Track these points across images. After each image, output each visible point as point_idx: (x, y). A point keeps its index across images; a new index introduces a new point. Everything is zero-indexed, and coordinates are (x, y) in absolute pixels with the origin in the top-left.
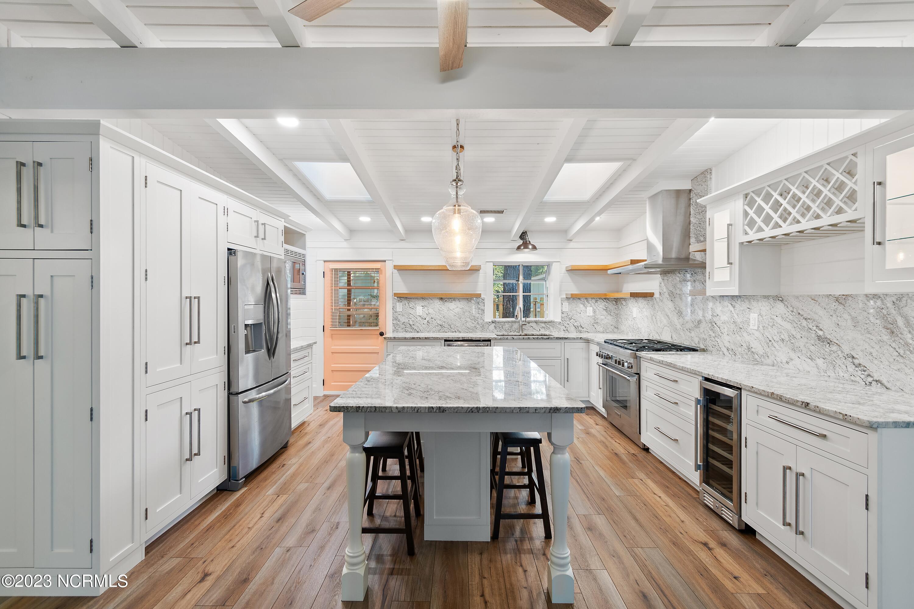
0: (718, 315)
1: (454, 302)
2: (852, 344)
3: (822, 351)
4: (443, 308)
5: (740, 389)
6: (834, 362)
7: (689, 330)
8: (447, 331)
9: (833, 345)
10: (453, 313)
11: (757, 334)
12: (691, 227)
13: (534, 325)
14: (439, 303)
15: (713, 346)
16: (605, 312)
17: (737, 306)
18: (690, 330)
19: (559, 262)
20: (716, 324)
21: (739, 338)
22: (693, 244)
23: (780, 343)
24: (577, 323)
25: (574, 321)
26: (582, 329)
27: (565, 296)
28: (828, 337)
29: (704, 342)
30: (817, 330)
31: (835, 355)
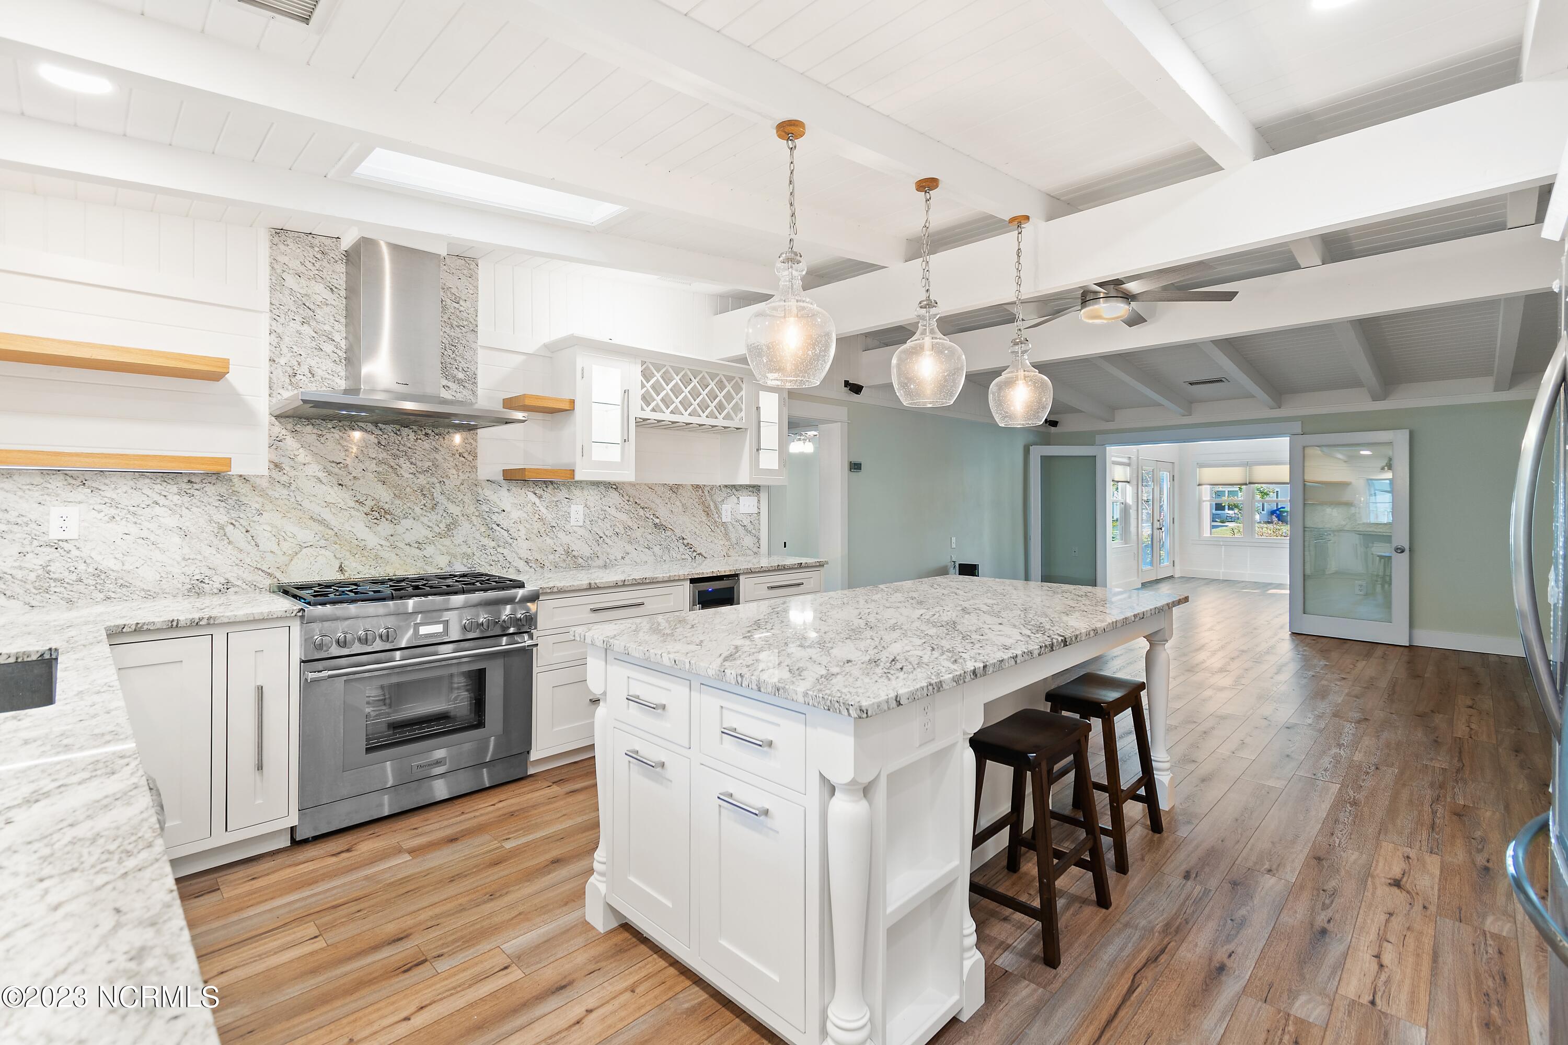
5: (738, 575)
11: (581, 531)
17: (545, 495)
20: (498, 525)
21: (549, 541)
23: (614, 537)
28: (663, 524)
30: (654, 519)
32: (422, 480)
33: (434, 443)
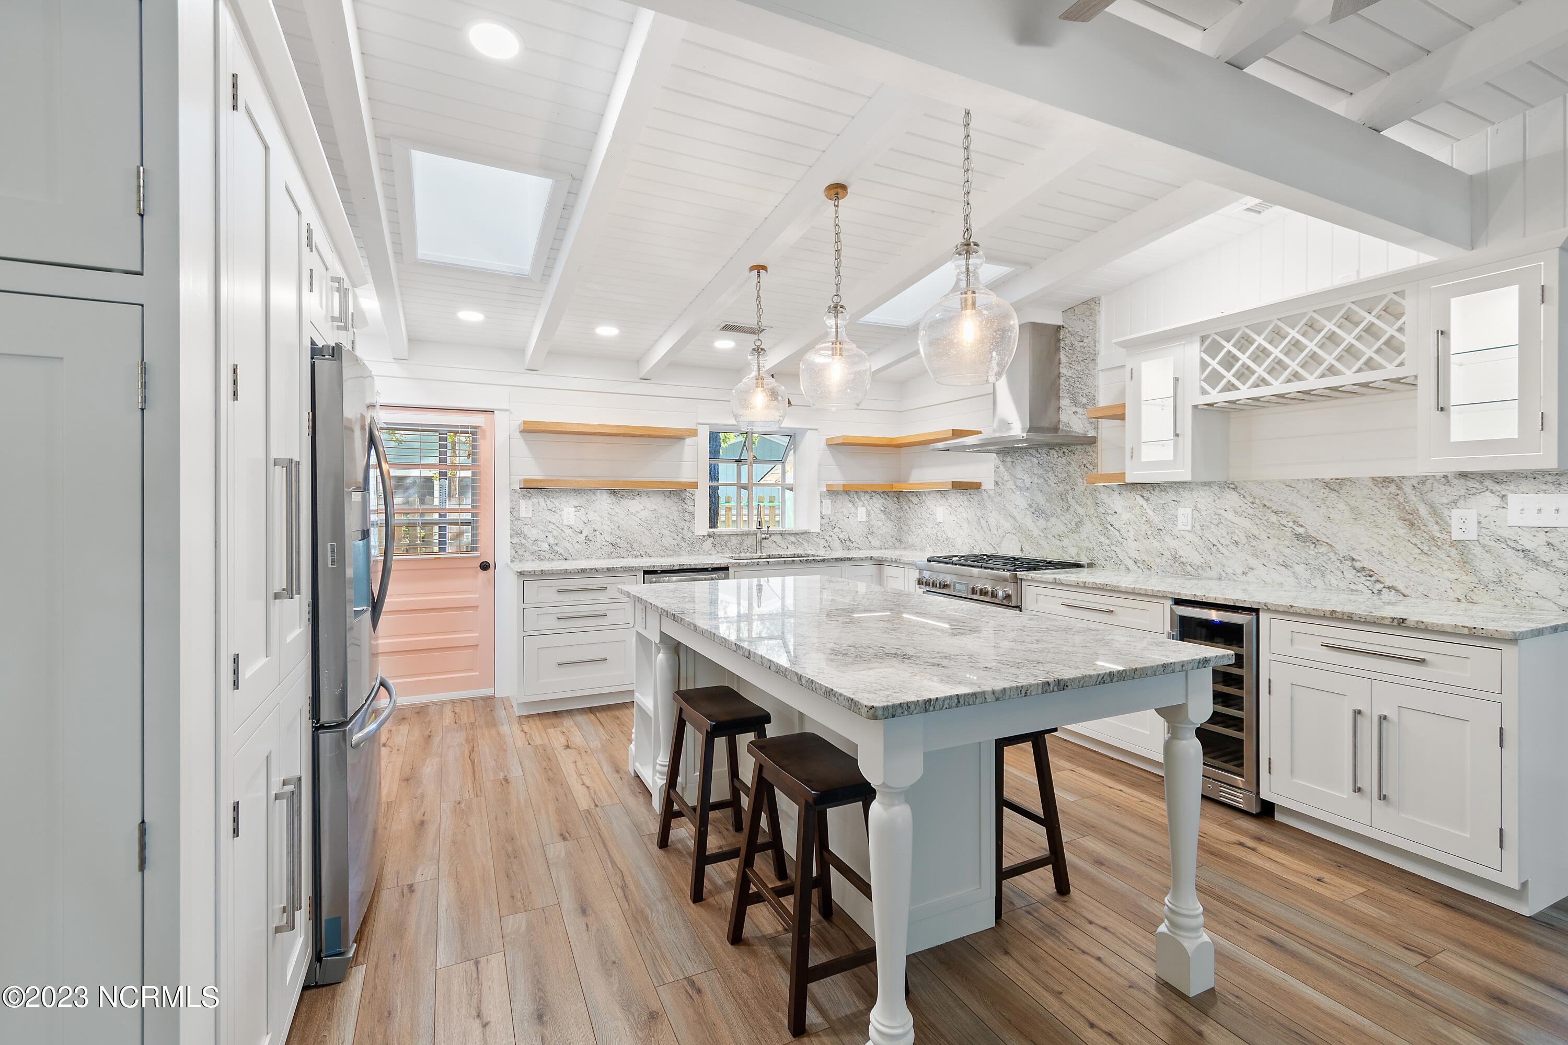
0: (1116, 513)
1: (637, 498)
2: (1351, 543)
3: (1304, 555)
4: (618, 511)
5: (1256, 611)
6: (1322, 568)
7: (1058, 537)
8: (626, 556)
9: (1321, 545)
10: (637, 519)
11: (1190, 537)
12: (1061, 382)
13: (778, 538)
14: (609, 501)
15: (1107, 559)
16: (882, 516)
17: (1152, 498)
18: (1060, 537)
19: (816, 430)
20: (1112, 525)
21: (1156, 544)
22: (1066, 408)
23: (1232, 547)
24: (844, 533)
25: (839, 531)
26: (850, 544)
27: (825, 489)
28: (1313, 535)
29: (1088, 553)
30: (1294, 527)
31: (1325, 558)
32: (1061, 488)
33: (1068, 458)
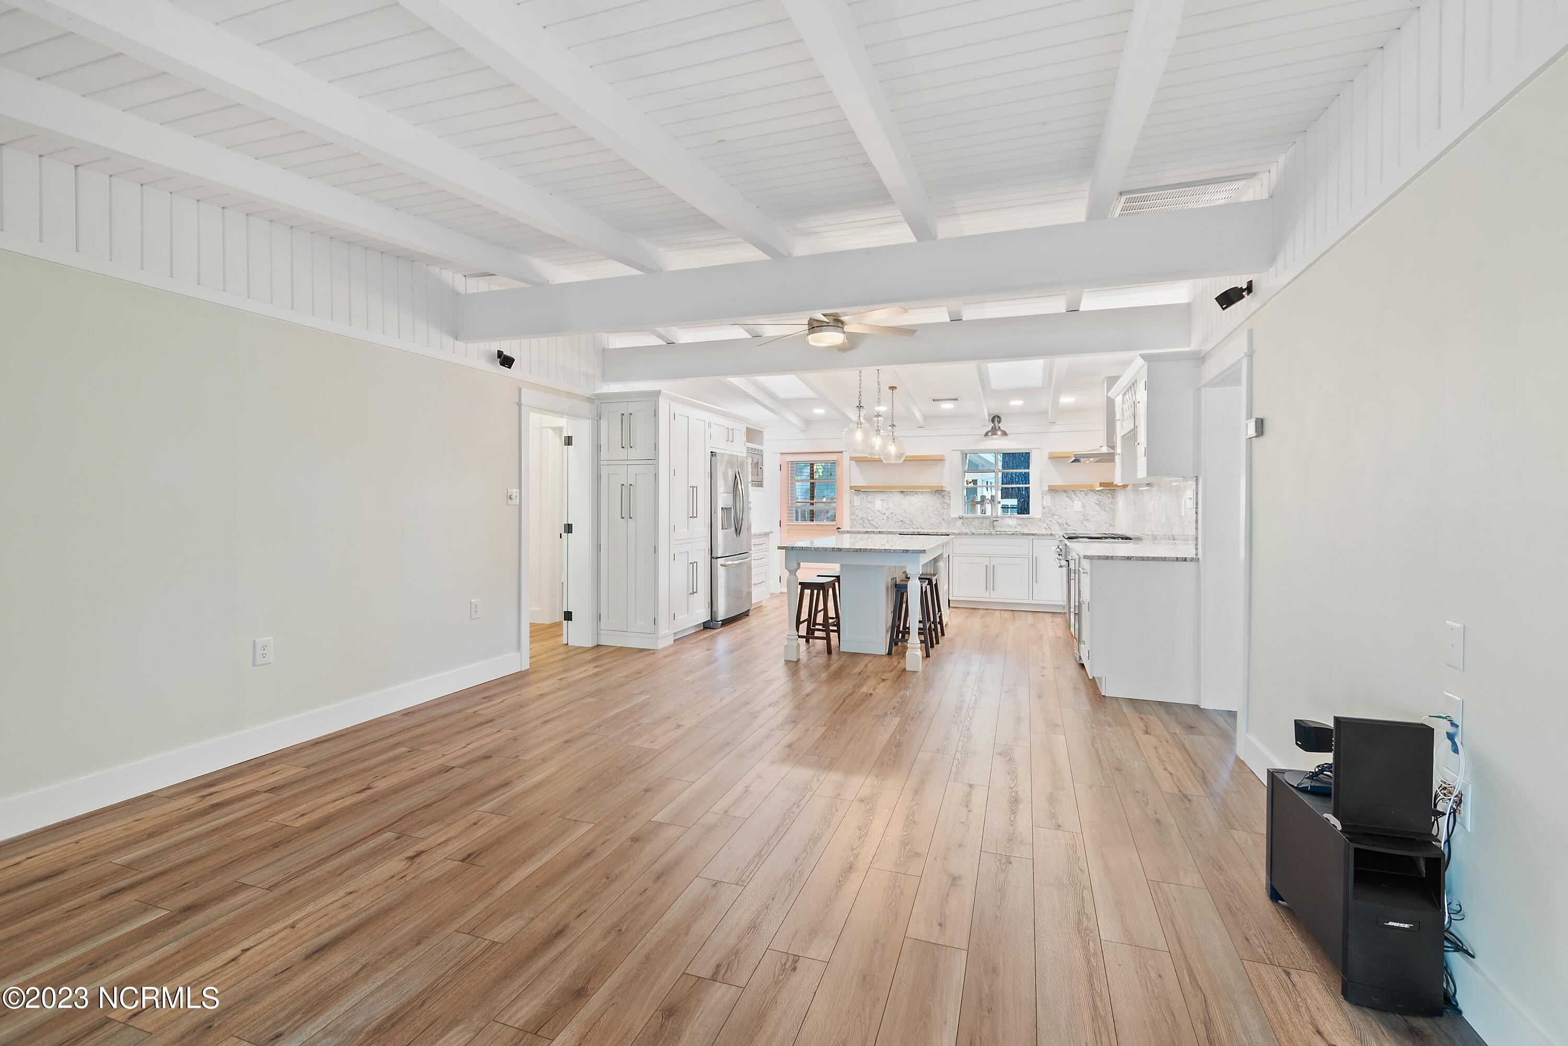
1: (916, 495)
4: (905, 503)
8: (908, 528)
10: (916, 508)
14: (900, 497)
16: (1097, 507)
19: (1039, 448)
24: (1062, 519)
25: (1058, 517)
26: (1068, 527)
27: (1047, 489)
